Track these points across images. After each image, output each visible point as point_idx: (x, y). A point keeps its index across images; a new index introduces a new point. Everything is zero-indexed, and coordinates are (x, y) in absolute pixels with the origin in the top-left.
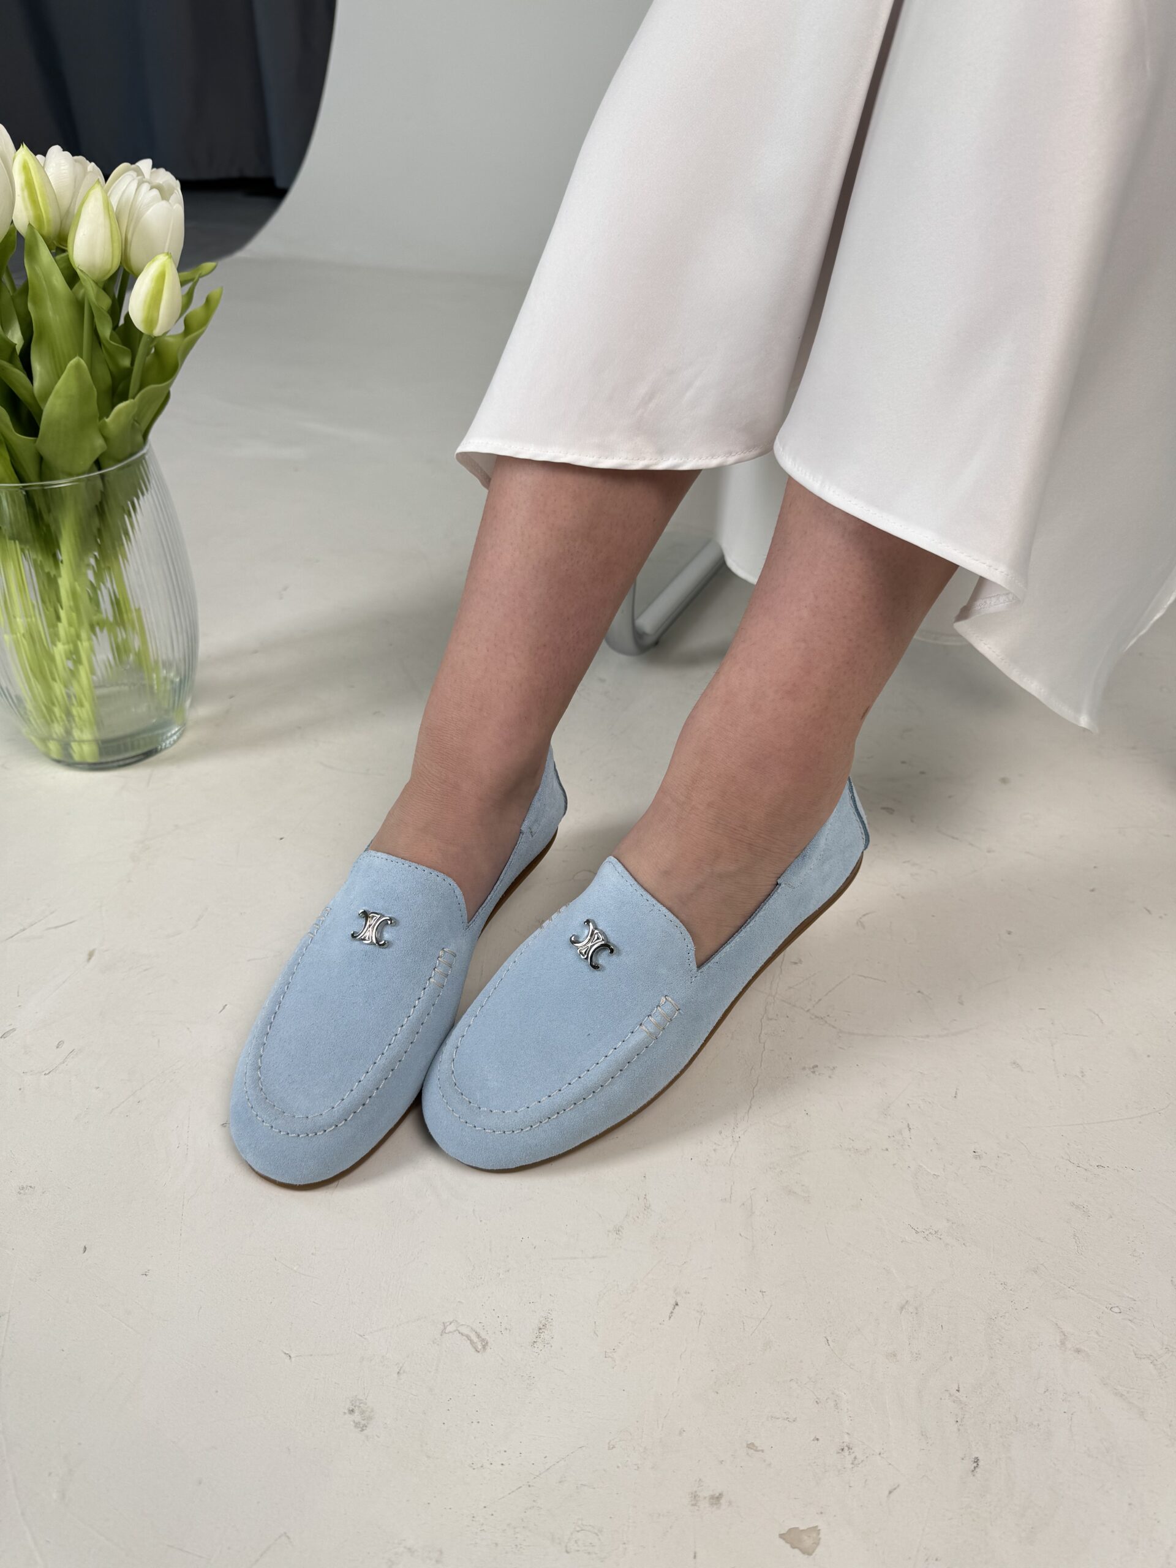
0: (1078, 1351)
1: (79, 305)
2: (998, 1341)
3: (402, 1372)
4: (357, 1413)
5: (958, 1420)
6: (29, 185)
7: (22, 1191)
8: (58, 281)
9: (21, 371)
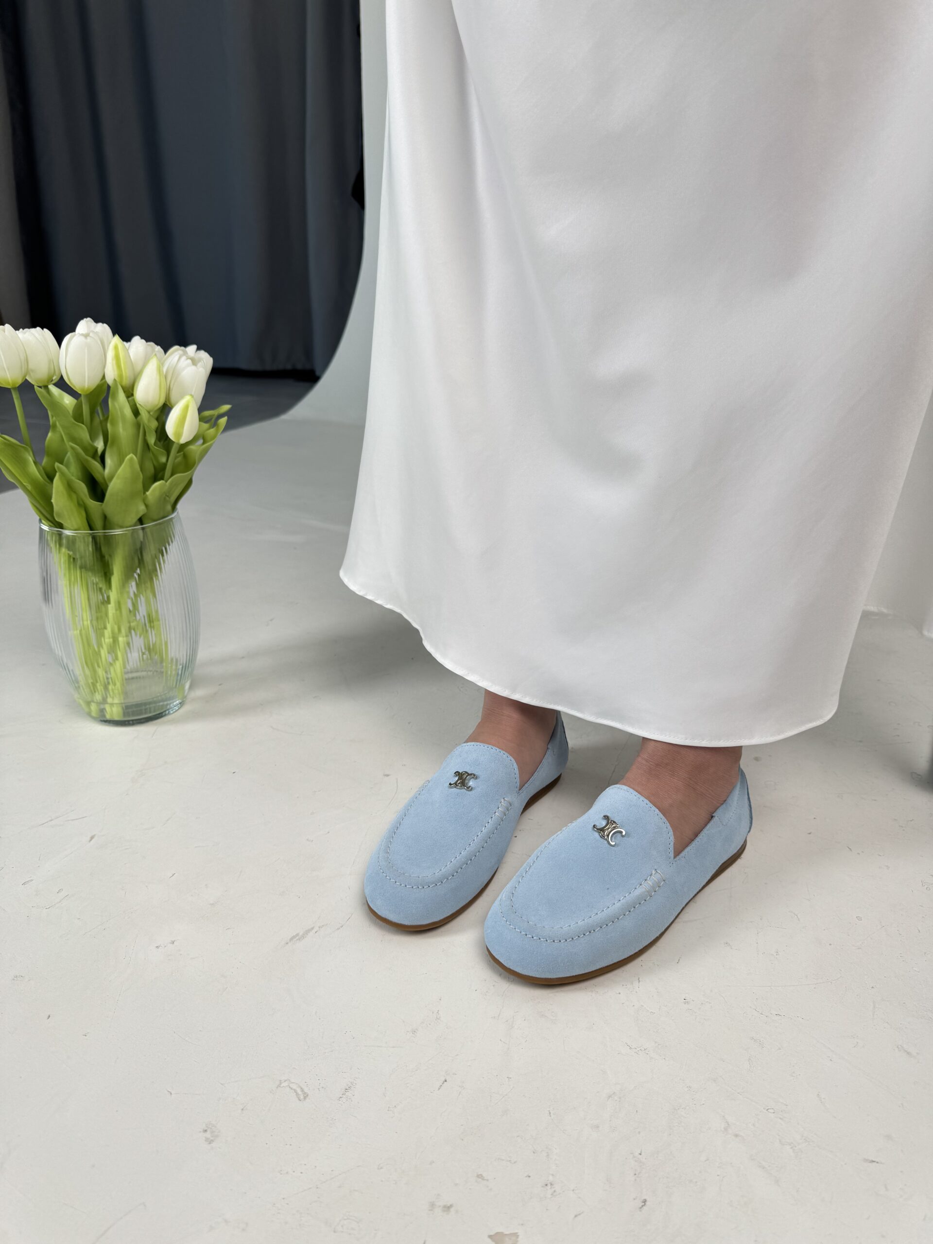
0: (736, 1136)
1: (138, 425)
2: (677, 1124)
3: (245, 1108)
4: (209, 1132)
5: (636, 1173)
6: (117, 357)
7: (15, 979)
8: (128, 412)
9: (99, 463)
